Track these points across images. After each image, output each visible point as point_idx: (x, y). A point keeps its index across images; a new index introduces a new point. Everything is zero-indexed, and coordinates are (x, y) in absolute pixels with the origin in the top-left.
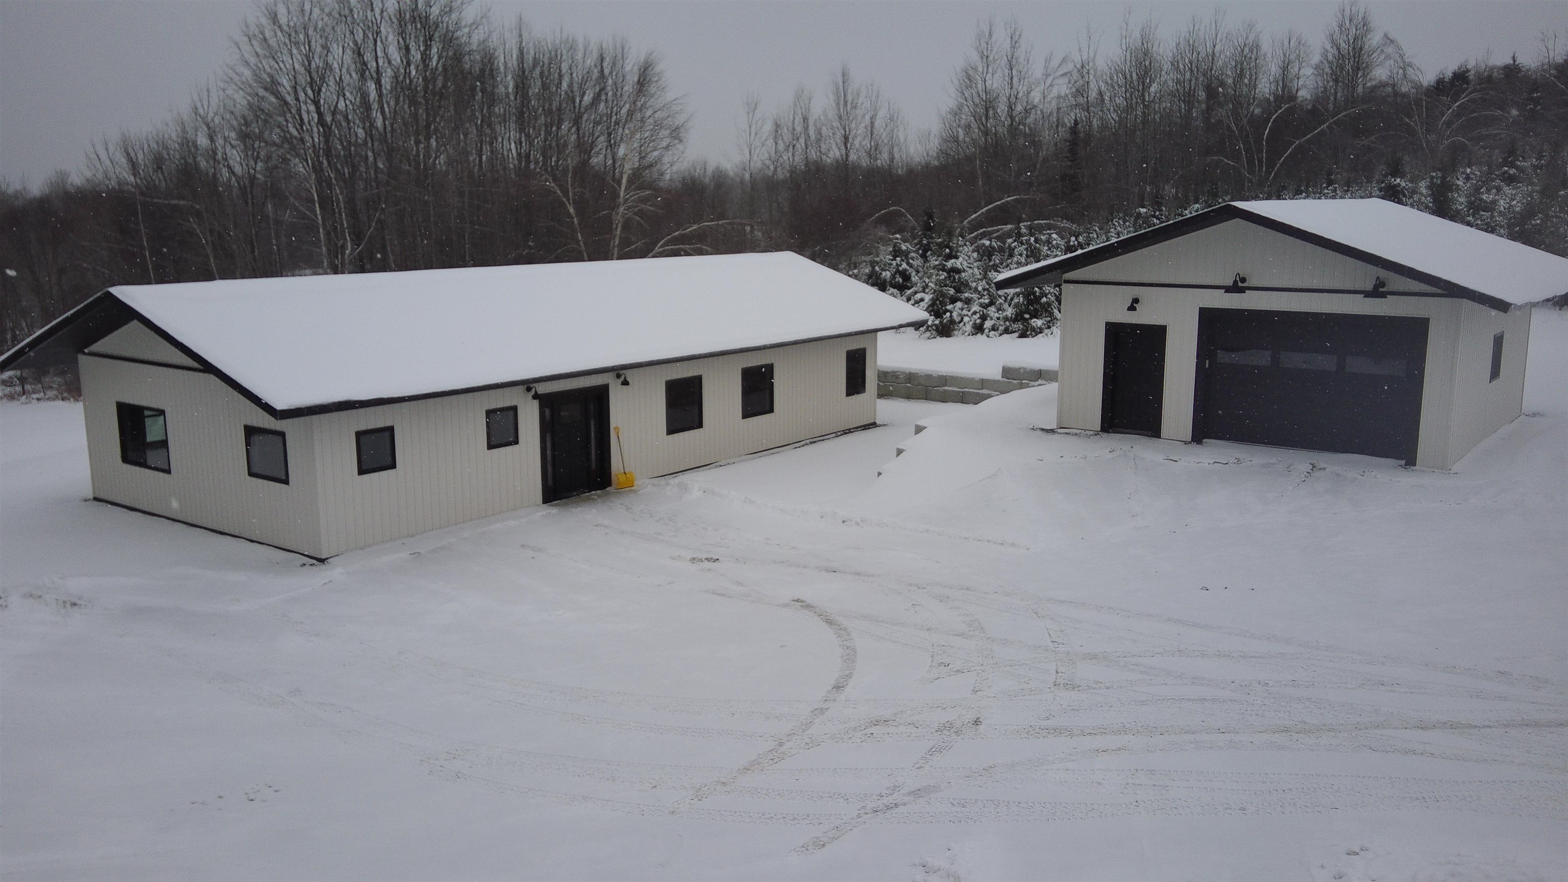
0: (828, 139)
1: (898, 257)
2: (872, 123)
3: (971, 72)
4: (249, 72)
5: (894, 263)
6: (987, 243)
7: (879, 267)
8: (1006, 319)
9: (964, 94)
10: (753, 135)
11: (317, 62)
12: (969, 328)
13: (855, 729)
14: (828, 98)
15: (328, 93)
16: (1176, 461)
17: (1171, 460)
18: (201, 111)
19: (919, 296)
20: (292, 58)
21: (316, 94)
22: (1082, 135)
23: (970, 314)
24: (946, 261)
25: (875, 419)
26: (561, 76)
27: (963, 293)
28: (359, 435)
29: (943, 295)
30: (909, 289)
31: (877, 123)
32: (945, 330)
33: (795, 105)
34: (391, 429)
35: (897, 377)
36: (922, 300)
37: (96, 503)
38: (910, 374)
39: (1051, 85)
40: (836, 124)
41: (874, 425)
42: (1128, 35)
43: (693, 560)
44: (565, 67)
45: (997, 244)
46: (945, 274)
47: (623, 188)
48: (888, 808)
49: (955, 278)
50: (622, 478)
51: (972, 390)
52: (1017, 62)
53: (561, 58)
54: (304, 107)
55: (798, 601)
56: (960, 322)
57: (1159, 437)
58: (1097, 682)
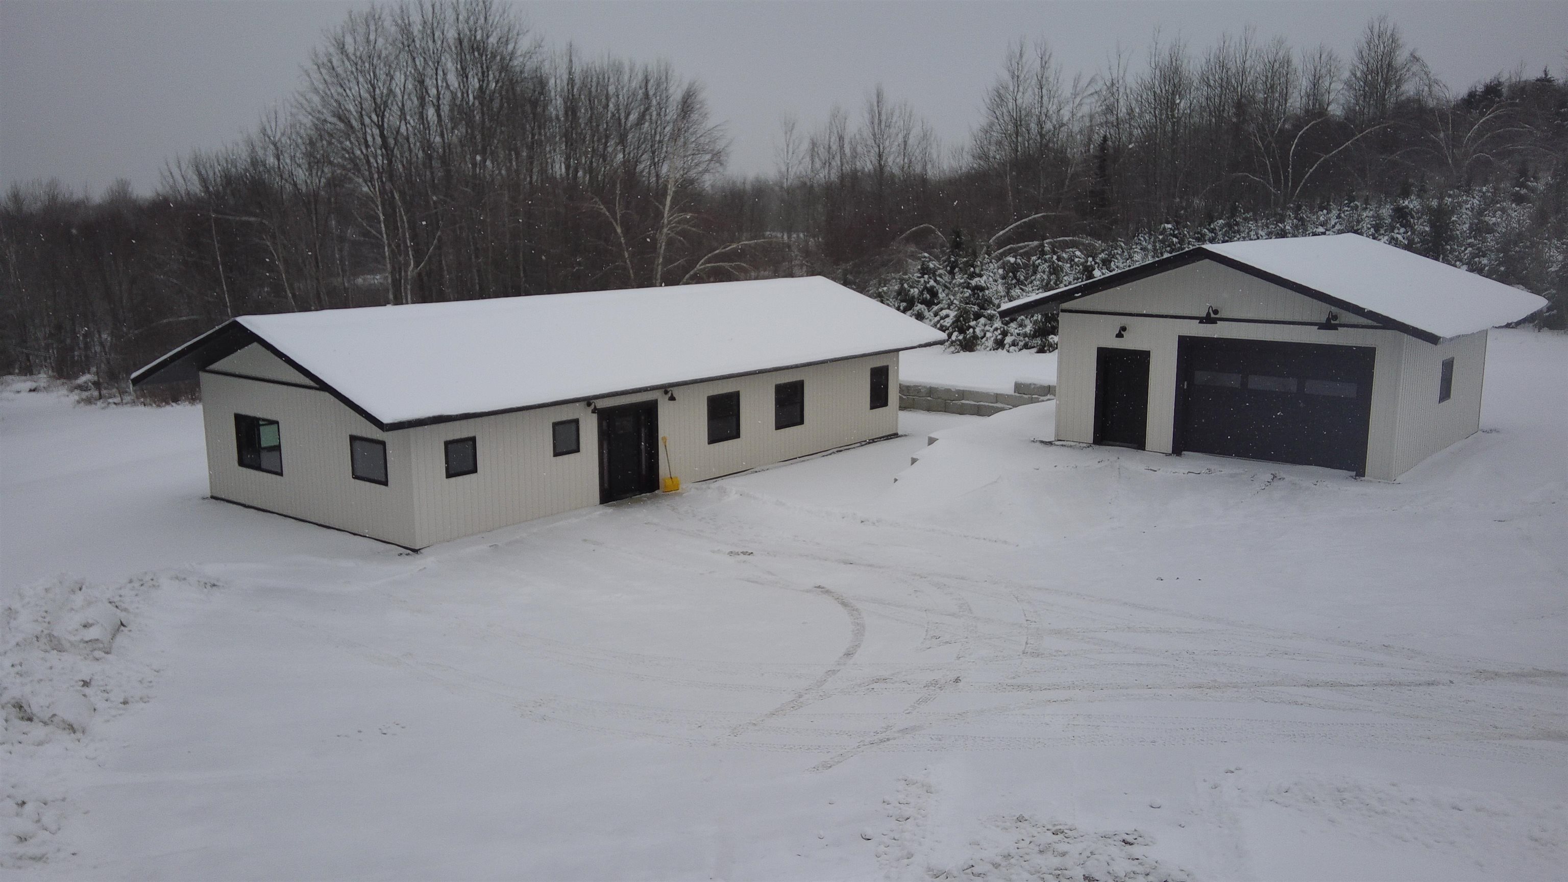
0: (863, 157)
1: (926, 274)
2: (905, 143)
3: (1002, 91)
4: (318, 99)
5: (922, 280)
6: (1012, 260)
7: (908, 284)
8: (1025, 335)
9: (995, 113)
10: (790, 153)
11: (381, 89)
12: (990, 343)
13: (860, 685)
14: (863, 117)
15: (392, 118)
16: (1155, 471)
17: (1151, 470)
18: (269, 132)
19: (944, 313)
20: (358, 85)
21: (380, 119)
22: (1111, 151)
23: (992, 329)
24: (970, 279)
25: (897, 429)
26: (608, 98)
27: (985, 310)
28: (447, 444)
29: (967, 312)
30: (937, 304)
31: (911, 141)
32: (969, 345)
33: (831, 123)
34: (473, 440)
35: (919, 391)
36: (947, 316)
37: (214, 500)
38: (931, 388)
39: (1080, 104)
40: (870, 142)
41: (895, 435)
42: (1157, 53)
43: (731, 553)
44: (612, 89)
45: (1022, 261)
46: (970, 291)
47: (667, 208)
48: (882, 741)
49: (979, 295)
50: (669, 482)
51: (987, 404)
52: (1047, 80)
53: (608, 81)
54: (368, 130)
55: (819, 587)
56: (982, 338)
57: (1144, 450)
58: (1057, 651)
